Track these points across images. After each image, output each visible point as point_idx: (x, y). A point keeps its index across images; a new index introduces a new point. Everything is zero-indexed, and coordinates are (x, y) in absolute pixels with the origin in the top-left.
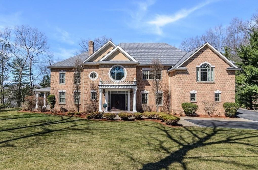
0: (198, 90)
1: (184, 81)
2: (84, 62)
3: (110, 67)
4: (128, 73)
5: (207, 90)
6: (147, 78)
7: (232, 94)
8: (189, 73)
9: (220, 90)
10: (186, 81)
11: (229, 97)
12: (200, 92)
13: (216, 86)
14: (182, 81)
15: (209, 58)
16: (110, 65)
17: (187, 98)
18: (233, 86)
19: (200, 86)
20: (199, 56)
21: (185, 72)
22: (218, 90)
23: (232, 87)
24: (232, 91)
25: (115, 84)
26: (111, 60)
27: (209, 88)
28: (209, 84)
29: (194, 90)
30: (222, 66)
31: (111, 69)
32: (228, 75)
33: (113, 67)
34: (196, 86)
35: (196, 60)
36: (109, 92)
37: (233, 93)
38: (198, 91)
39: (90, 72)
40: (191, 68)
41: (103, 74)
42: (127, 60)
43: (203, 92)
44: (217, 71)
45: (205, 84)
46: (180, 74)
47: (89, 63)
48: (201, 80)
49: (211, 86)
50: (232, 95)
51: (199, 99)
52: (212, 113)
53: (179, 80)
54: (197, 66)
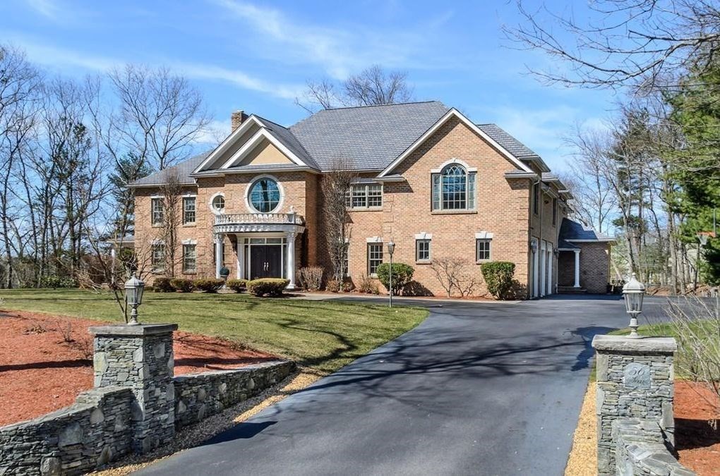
0: (434, 232)
1: (399, 210)
2: (196, 172)
3: (248, 182)
4: (286, 193)
5: (456, 231)
6: (349, 205)
7: (520, 241)
8: (413, 189)
9: (491, 229)
10: (406, 209)
11: (512, 248)
12: (440, 236)
13: (479, 219)
14: (396, 209)
15: (462, 149)
16: (247, 177)
17: (407, 252)
18: (525, 220)
19: (440, 222)
20: (439, 143)
21: (404, 187)
22: (485, 232)
23: (521, 222)
24: (520, 233)
25: (238, 222)
26: (250, 164)
27: (463, 227)
28: (461, 216)
29: (424, 233)
30: (496, 168)
31: (250, 184)
32: (511, 191)
33: (253, 180)
34: (429, 221)
35: (430, 155)
36: (246, 241)
37: (523, 239)
38: (434, 235)
39: (211, 195)
40: (418, 176)
41: (233, 199)
42: (286, 162)
43: (446, 236)
44: (482, 182)
45: (451, 216)
46: (390, 192)
47: (207, 172)
48: (445, 206)
49: (467, 219)
50: (521, 244)
51: (436, 254)
52: (468, 290)
53: (390, 208)
54: (433, 171)
